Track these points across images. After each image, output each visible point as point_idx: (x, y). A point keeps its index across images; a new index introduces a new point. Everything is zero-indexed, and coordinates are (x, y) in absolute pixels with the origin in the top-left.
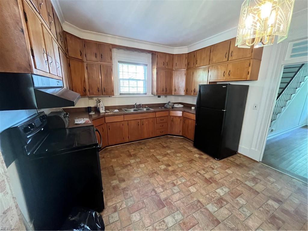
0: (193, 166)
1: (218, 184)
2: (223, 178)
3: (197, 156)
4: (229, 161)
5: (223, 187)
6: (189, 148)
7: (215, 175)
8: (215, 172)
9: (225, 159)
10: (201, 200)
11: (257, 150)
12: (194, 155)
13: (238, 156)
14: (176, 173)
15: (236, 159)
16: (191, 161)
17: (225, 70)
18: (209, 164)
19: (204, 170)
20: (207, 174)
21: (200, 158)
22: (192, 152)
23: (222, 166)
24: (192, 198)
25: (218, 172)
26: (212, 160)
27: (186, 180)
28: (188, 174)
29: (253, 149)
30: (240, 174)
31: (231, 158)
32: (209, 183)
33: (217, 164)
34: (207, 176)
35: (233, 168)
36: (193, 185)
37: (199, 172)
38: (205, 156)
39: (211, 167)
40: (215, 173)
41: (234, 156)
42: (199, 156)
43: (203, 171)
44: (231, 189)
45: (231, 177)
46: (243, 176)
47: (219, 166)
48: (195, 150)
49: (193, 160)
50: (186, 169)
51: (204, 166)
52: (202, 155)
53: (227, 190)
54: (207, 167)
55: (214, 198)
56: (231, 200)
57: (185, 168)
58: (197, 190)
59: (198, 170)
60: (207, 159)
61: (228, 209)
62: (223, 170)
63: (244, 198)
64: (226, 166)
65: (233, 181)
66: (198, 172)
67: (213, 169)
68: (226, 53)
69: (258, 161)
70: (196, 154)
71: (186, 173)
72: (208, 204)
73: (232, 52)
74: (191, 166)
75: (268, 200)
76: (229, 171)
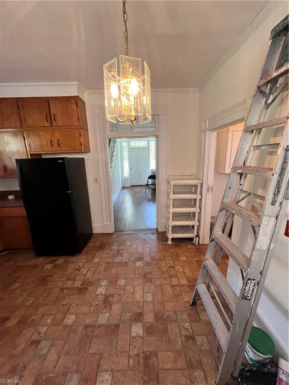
0: (50, 285)
1: (94, 283)
2: (95, 271)
3: (49, 266)
4: (89, 248)
5: (100, 283)
6: (30, 263)
7: (85, 274)
8: (84, 271)
9: (86, 249)
10: (88, 322)
11: (109, 223)
12: (45, 268)
13: (95, 237)
14: (30, 320)
15: (95, 242)
16: (44, 280)
17: (51, 137)
18: (71, 267)
19: (69, 279)
20: (75, 282)
21: (55, 267)
22: (37, 266)
23: (87, 259)
24: (75, 331)
25: (87, 270)
26: (72, 259)
27: (51, 315)
28: (50, 303)
29: (105, 223)
30: (107, 256)
31: (90, 244)
32: (85, 291)
33: (80, 260)
34: (78, 284)
35: (98, 255)
36: (68, 311)
37: (65, 286)
38: (61, 260)
39: (76, 269)
40: (84, 273)
41: (92, 240)
42: (52, 265)
43: (69, 282)
44: (108, 278)
45: (101, 265)
46: (110, 256)
47: (83, 261)
48: (41, 260)
49: (46, 277)
50: (44, 298)
51: (67, 275)
52: (57, 260)
53: (105, 283)
54: (71, 272)
55: (99, 305)
56: (114, 290)
57: (41, 298)
58: (77, 314)
59: (62, 285)
60: (64, 262)
61: (118, 302)
62: (90, 262)
63: (122, 277)
64: (90, 256)
65: (105, 269)
66: (62, 289)
67: (79, 270)
68: (47, 115)
69: (112, 232)
70: (46, 265)
71: (47, 304)
72: (98, 317)
73: (54, 115)
74: (48, 288)
75: (135, 264)
76: (96, 260)
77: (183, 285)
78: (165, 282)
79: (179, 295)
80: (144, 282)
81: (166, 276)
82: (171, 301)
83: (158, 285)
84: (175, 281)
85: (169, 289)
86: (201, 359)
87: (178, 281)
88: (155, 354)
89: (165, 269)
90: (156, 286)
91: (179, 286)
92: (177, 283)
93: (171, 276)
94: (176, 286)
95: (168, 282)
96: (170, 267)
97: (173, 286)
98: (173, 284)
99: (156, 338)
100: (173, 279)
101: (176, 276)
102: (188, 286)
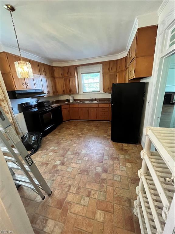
77: (67, 195)
78: (76, 182)
79: (62, 187)
80: (81, 169)
81: (81, 185)
82: (61, 180)
83: (75, 177)
84: (73, 190)
85: (70, 183)
86: (79, 195)
87: (73, 193)
88: (87, 175)
89: (88, 186)
90: (75, 176)
91: (68, 191)
92: (71, 191)
93: (79, 188)
94: (69, 189)
95: (75, 185)
96: (90, 193)
97: (70, 186)
98: (72, 187)
99: (93, 176)
100: (75, 189)
101: (77, 193)
102: (65, 199)
